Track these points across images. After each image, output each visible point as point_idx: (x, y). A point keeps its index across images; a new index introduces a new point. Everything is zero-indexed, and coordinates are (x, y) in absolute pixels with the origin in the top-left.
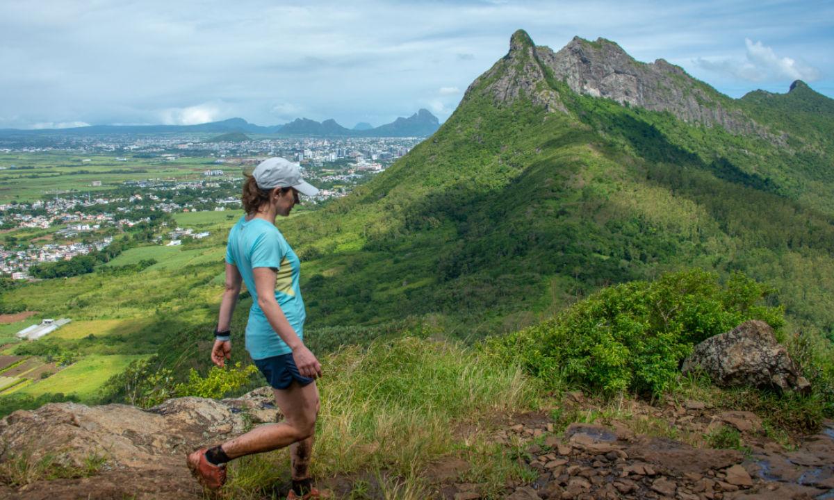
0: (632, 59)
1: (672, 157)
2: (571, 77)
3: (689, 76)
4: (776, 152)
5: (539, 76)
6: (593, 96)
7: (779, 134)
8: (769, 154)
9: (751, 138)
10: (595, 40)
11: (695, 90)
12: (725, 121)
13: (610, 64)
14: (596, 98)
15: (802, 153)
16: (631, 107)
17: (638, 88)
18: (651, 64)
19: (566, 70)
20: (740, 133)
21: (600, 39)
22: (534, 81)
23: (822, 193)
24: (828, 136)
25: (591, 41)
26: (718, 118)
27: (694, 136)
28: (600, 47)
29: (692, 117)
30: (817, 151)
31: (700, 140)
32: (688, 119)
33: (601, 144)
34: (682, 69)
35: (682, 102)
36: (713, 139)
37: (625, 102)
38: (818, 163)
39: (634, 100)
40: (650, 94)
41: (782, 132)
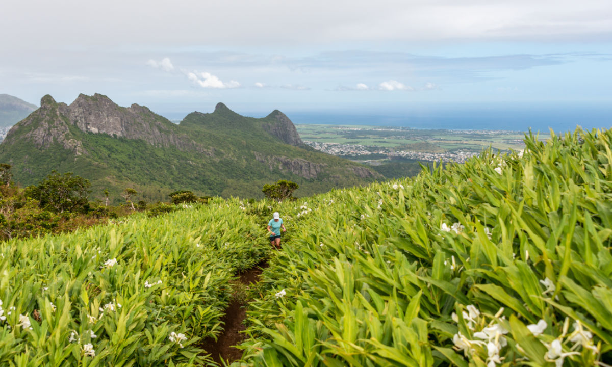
0: (117, 105)
1: (147, 172)
2: (79, 121)
3: (153, 113)
4: (208, 161)
5: (66, 129)
6: (94, 132)
7: (209, 149)
8: (205, 163)
9: (193, 152)
10: (93, 95)
11: (158, 123)
12: (177, 142)
13: (104, 111)
14: (96, 134)
15: (224, 161)
16: (118, 137)
17: (122, 125)
18: (128, 108)
19: (76, 117)
20: (186, 149)
21: (96, 94)
22: (63, 133)
23: (235, 187)
24: (239, 148)
25: (90, 96)
26: (172, 141)
27: (159, 155)
28: (97, 100)
29: (156, 141)
30: (232, 158)
31: (163, 157)
32: (154, 143)
33: (114, 177)
34: (148, 109)
35: (150, 131)
36: (171, 155)
37: (114, 135)
38: (233, 166)
39: (120, 133)
40: (130, 128)
41: (211, 147)
